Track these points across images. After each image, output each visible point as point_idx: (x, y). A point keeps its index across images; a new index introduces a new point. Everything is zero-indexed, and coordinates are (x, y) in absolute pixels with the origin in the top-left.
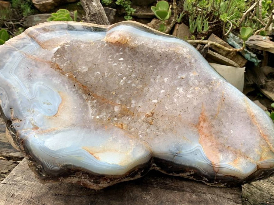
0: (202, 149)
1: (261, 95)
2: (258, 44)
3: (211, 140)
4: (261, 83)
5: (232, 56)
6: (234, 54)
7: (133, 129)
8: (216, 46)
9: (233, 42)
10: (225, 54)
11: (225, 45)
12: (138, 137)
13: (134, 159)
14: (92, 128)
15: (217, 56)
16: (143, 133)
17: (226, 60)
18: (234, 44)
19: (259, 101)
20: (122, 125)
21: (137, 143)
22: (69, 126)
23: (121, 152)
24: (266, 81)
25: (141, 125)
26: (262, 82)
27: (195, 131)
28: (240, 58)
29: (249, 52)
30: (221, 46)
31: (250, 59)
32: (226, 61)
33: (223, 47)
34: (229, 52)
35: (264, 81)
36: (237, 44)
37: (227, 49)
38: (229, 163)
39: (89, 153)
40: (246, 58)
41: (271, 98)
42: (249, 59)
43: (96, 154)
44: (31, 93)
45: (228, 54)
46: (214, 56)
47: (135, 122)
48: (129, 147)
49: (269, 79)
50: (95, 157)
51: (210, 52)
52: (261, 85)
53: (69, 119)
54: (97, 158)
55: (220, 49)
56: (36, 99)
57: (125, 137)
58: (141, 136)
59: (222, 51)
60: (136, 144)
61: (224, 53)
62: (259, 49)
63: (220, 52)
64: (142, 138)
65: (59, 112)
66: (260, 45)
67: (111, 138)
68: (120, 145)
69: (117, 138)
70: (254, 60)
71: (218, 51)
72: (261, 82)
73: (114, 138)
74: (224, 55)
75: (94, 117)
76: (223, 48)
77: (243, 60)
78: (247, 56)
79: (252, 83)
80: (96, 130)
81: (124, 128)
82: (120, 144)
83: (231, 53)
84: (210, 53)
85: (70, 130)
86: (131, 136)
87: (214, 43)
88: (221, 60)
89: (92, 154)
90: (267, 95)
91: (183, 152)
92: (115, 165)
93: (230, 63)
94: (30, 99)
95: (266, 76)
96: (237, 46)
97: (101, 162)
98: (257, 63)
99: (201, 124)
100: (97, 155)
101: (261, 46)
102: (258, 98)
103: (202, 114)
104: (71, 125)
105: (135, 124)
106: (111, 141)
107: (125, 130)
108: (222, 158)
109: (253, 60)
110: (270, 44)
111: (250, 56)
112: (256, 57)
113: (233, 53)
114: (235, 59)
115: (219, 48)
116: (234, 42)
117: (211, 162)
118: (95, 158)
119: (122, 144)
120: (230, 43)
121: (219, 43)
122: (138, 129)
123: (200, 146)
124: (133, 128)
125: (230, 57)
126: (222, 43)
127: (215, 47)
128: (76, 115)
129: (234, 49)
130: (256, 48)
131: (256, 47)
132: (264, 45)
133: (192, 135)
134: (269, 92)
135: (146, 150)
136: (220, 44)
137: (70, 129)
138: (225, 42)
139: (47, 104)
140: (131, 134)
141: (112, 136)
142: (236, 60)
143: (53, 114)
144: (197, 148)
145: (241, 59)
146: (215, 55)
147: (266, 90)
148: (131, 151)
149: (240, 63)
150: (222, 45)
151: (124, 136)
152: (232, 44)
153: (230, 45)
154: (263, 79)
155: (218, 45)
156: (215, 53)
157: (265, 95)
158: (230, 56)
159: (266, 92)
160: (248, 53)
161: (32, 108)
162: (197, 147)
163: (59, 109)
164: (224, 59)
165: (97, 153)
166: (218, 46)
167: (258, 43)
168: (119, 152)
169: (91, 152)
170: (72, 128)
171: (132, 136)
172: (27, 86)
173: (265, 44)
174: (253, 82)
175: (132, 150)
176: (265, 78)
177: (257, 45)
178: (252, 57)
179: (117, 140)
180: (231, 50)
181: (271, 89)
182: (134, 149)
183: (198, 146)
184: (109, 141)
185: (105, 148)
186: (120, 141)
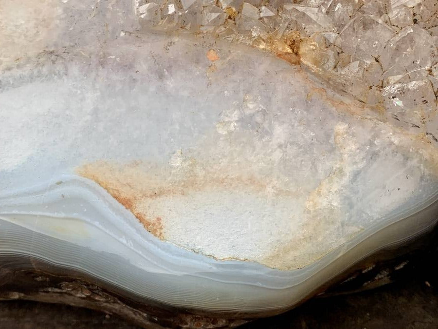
7: (355, 66)
12: (379, 107)
13: (354, 229)
14: (143, 67)
16: (412, 85)
20: (293, 43)
21: (377, 142)
22: (29, 60)
23: (279, 193)
25: (403, 40)
39: (115, 201)
43: (150, 200)
47: (366, 25)
48: (329, 164)
50: (140, 218)
53: (32, 24)
54: (152, 227)
57: (308, 108)
58: (398, 102)
60: (371, 144)
64: (403, 114)
67: (235, 115)
68: (277, 155)
69: (264, 113)
73: (252, 116)
75: (149, 10)
80: (161, 77)
81: (305, 61)
82: (280, 146)
85: (32, 79)
86: (342, 103)
89: (127, 203)
92: (245, 264)
97: (167, 249)
100: (150, 209)
104: (39, 56)
105: (369, 33)
106: (230, 133)
107: (307, 69)
118: (141, 225)
119: (292, 150)
122: (385, 67)
124: (355, 59)
135: (422, 178)
137: (35, 72)
140: (343, 92)
141: (241, 106)
148: (335, 187)
151: (307, 102)
165: (155, 195)
168: (269, 189)
169: (123, 195)
170: (45, 70)
171: (347, 101)
175: (346, 180)
179: (266, 125)
182: (356, 175)
184: (222, 131)
185: (200, 172)
186: (280, 132)
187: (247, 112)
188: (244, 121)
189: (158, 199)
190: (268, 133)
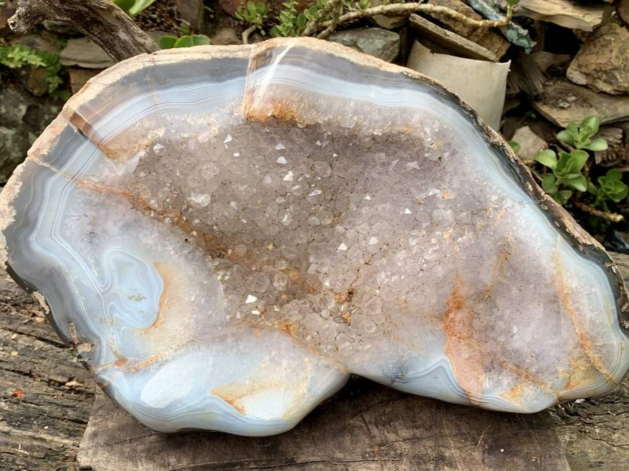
0: (449, 366)
1: (533, 116)
2: (533, 7)
3: (470, 346)
4: (536, 90)
5: (481, 35)
6: (484, 32)
8: (449, 17)
9: (482, 5)
10: (468, 33)
11: (467, 14)
12: (319, 351)
15: (453, 40)
17: (471, 46)
18: (483, 8)
19: (530, 127)
21: (319, 364)
23: (286, 390)
24: (544, 86)
26: (537, 87)
27: (437, 329)
28: (496, 38)
29: (516, 26)
30: (460, 15)
31: (517, 40)
32: (473, 49)
33: (464, 17)
34: (475, 28)
35: (541, 86)
36: (491, 10)
37: (472, 21)
38: (501, 395)
39: (225, 402)
40: (510, 40)
41: (554, 120)
42: (514, 42)
43: (239, 400)
44: (101, 278)
45: (472, 32)
46: (447, 38)
48: (302, 375)
49: (549, 80)
50: (236, 408)
51: (437, 31)
52: (535, 94)
54: (241, 410)
55: (457, 23)
56: (112, 291)
59: (461, 25)
61: (466, 31)
62: (534, 17)
63: (456, 29)
65: (161, 315)
66: (537, 8)
67: (267, 358)
68: (284, 373)
69: (278, 355)
70: (524, 42)
71: (453, 27)
72: (535, 86)
73: (273, 358)
74: (466, 35)
76: (465, 20)
77: (502, 42)
78: (511, 34)
79: (518, 91)
82: (285, 370)
83: (479, 31)
84: (437, 33)
87: (446, 9)
88: (462, 48)
89: (231, 402)
90: (546, 114)
91: (411, 374)
93: (480, 53)
94: (102, 294)
95: (544, 75)
96: (490, 13)
97: (247, 418)
98: (530, 48)
99: (451, 315)
100: (238, 403)
101: (537, 11)
102: (526, 120)
103: (455, 293)
106: (266, 366)
108: (487, 385)
109: (522, 43)
110: (556, 6)
111: (517, 34)
112: (528, 36)
113: (483, 30)
114: (487, 42)
115: (455, 20)
116: (485, 5)
117: (465, 391)
118: (237, 411)
119: (289, 371)
120: (477, 6)
121: (455, 8)
123: (445, 360)
125: (476, 39)
126: (462, 7)
127: (446, 18)
128: (195, 316)
129: (487, 21)
130: (527, 16)
131: (528, 14)
132: (545, 9)
133: (430, 338)
134: (551, 107)
136: (457, 10)
138: (467, 7)
139: (137, 300)
141: (269, 354)
142: (487, 45)
143: (151, 322)
144: (439, 365)
145: (498, 41)
146: (449, 36)
147: (545, 104)
148: (305, 385)
149: (496, 50)
150: (462, 12)
151: (294, 349)
152: (481, 10)
153: (477, 11)
154: (539, 82)
155: (454, 13)
156: (449, 33)
157: (544, 115)
158: (476, 36)
159: (545, 109)
160: (513, 29)
161: (108, 314)
162: (439, 362)
163: (160, 308)
164: (467, 45)
165: (240, 397)
166: (454, 16)
167: (532, 5)
168: (282, 389)
169: (229, 400)
170: (190, 349)
171: (308, 348)
172: (92, 261)
173: (547, 7)
174: (520, 88)
175: (309, 381)
176: (542, 78)
177: (531, 9)
178: (520, 36)
179: (279, 361)
180: (481, 23)
181: (554, 101)
182: (312, 378)
183: (442, 360)
184: (263, 366)
185: (257, 385)
186: (285, 363)
187: (272, 356)
188: (272, 360)
189: (243, 398)
190: (280, 364)
